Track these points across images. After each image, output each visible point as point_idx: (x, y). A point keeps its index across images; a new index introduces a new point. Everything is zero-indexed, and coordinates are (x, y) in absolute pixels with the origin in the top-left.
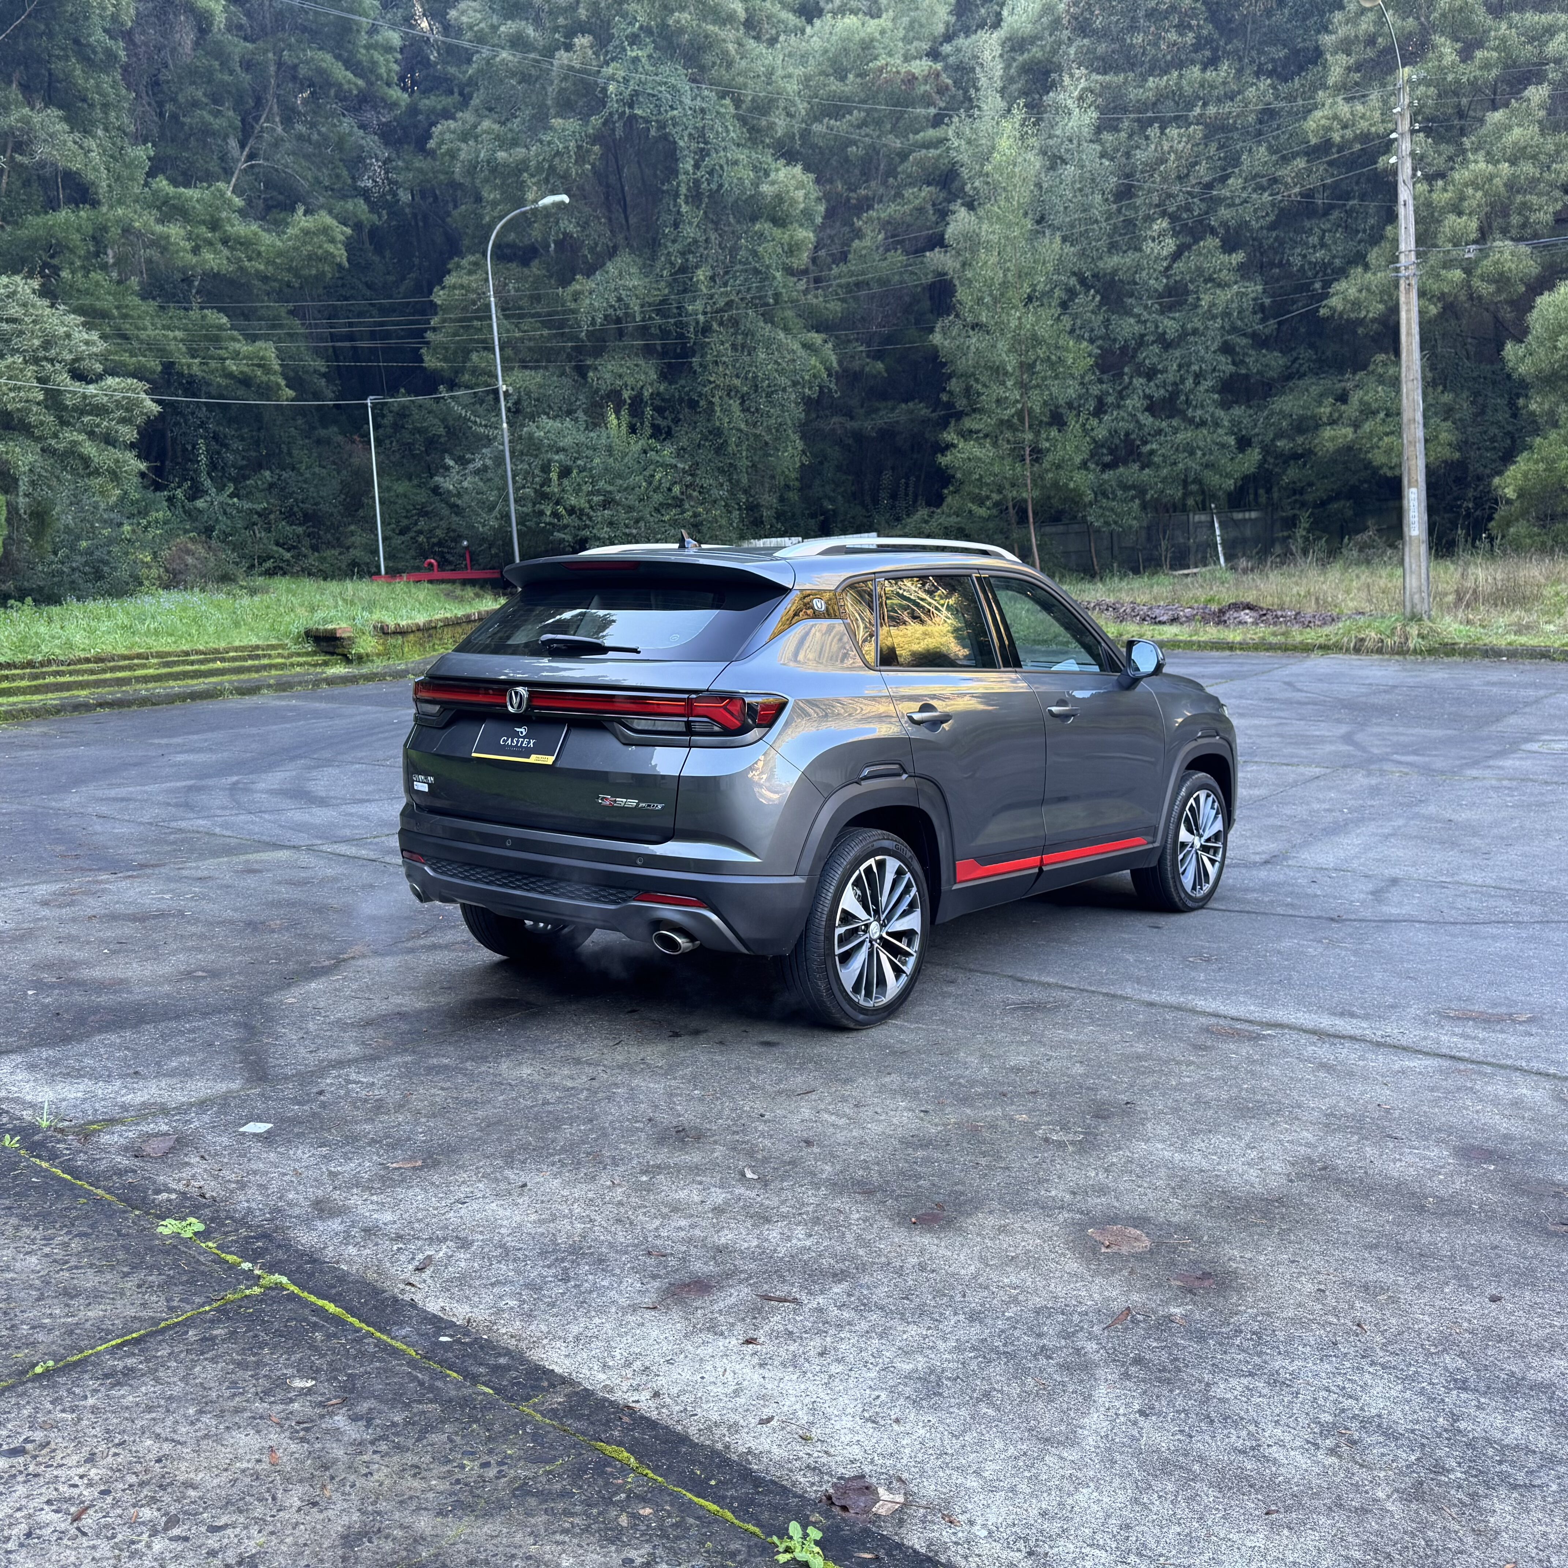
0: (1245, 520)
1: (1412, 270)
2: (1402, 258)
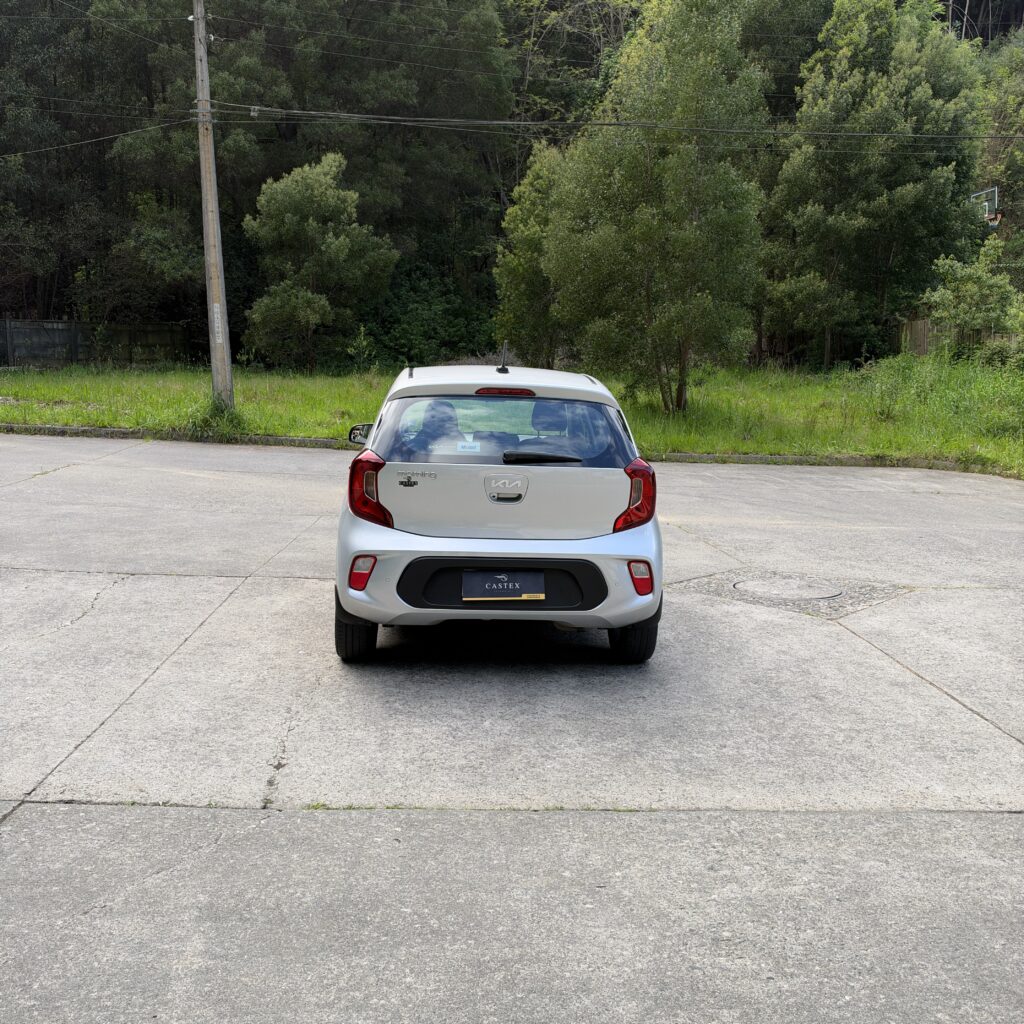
0: (53, 329)
1: (208, 117)
2: (200, 105)
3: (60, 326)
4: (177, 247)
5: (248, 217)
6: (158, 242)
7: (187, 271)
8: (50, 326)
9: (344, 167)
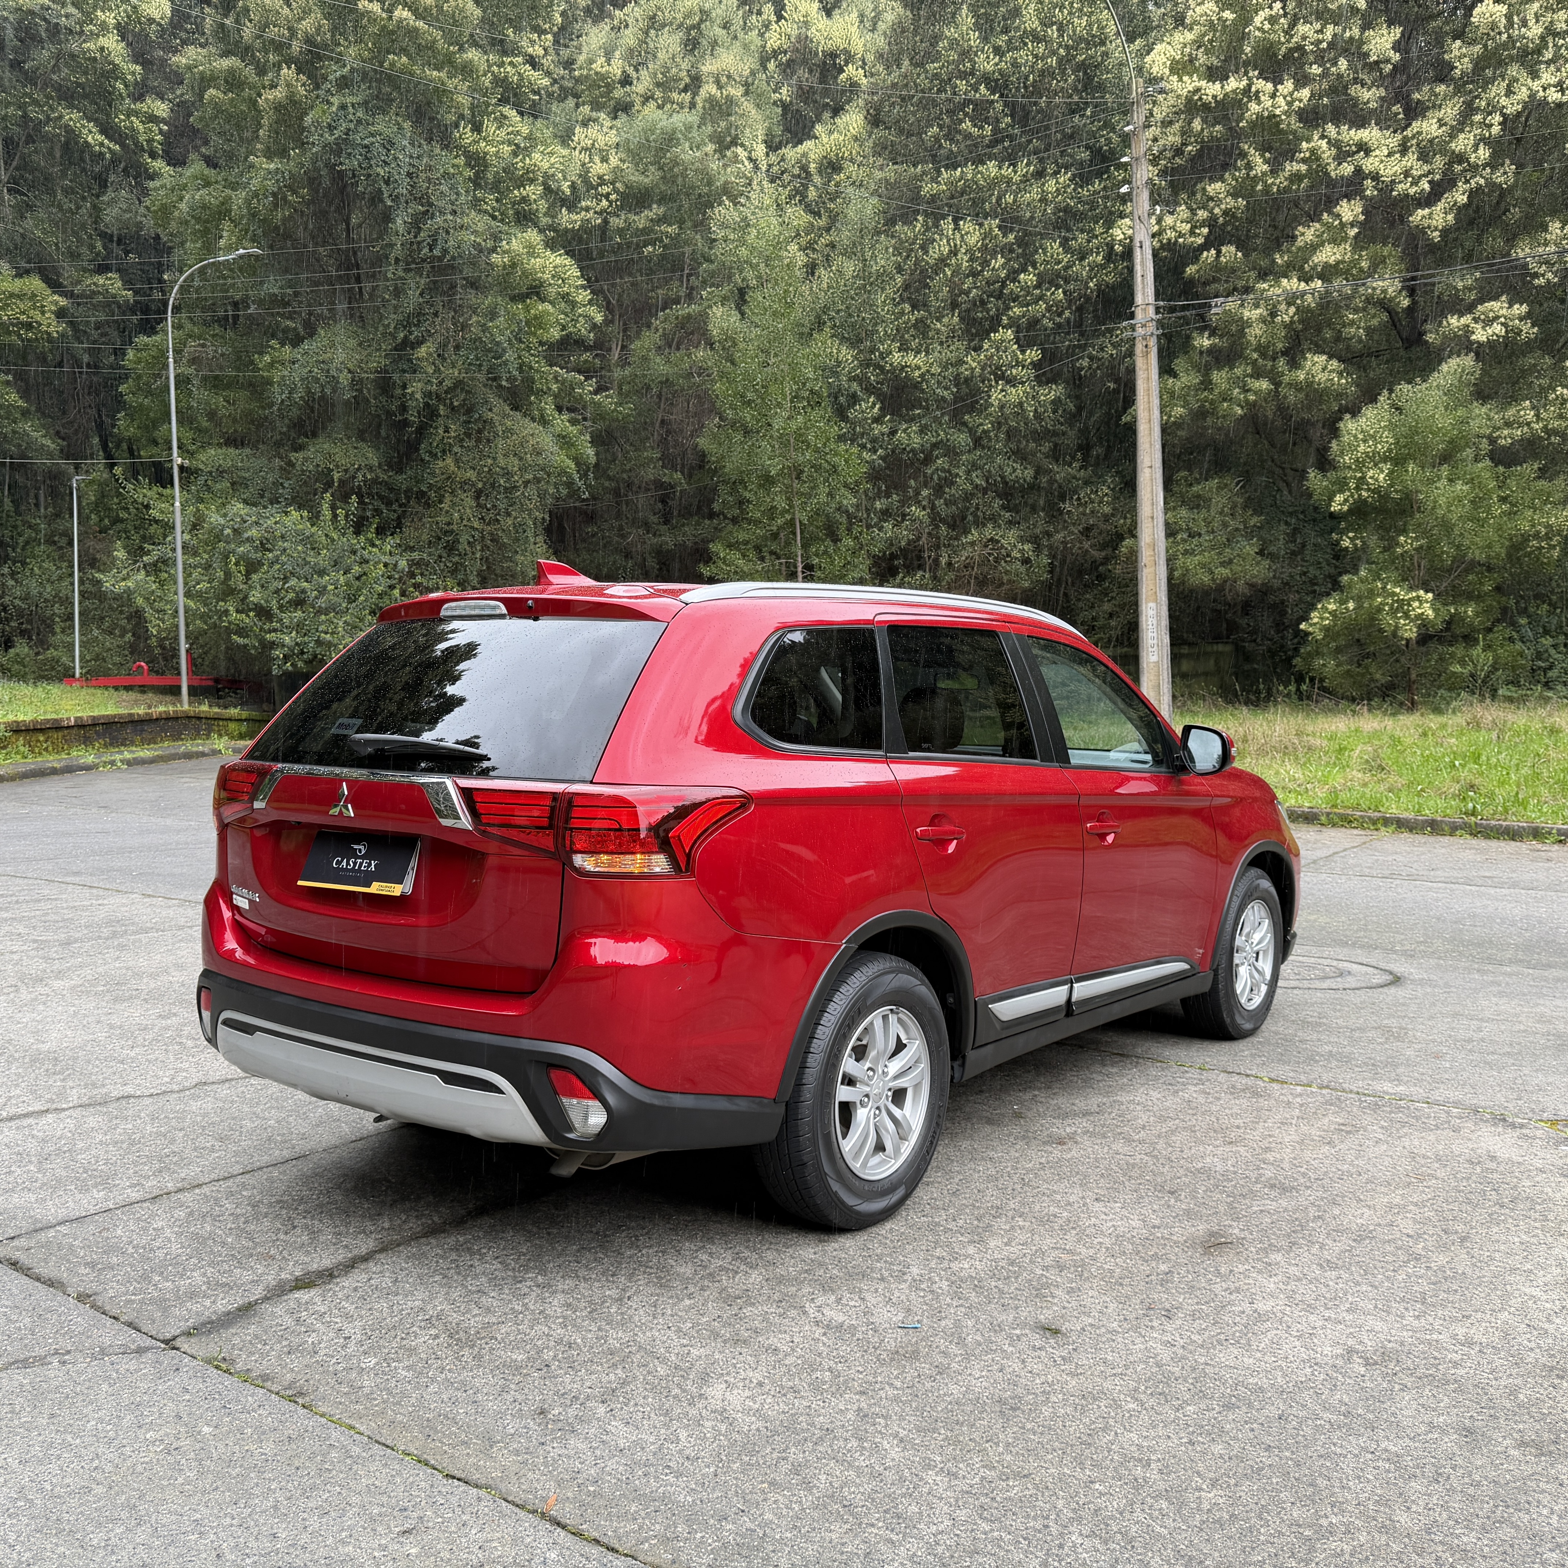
1: (1151, 328)
2: (1139, 312)
5: (1312, 474)
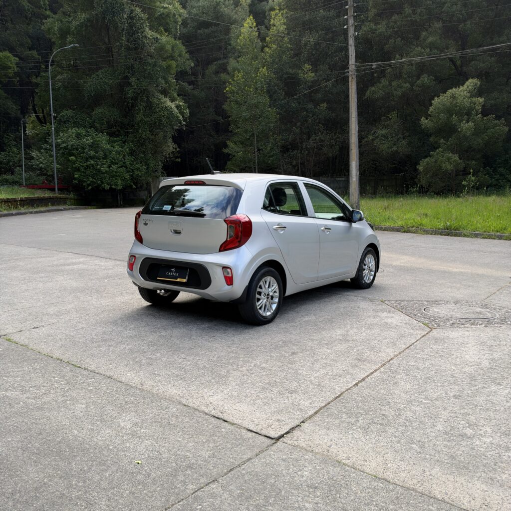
1: (354, 72)
2: (350, 67)
3: (343, 179)
4: (392, 137)
5: (423, 118)
6: (383, 136)
7: (395, 148)
8: (339, 179)
9: (478, 85)
